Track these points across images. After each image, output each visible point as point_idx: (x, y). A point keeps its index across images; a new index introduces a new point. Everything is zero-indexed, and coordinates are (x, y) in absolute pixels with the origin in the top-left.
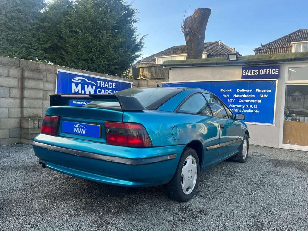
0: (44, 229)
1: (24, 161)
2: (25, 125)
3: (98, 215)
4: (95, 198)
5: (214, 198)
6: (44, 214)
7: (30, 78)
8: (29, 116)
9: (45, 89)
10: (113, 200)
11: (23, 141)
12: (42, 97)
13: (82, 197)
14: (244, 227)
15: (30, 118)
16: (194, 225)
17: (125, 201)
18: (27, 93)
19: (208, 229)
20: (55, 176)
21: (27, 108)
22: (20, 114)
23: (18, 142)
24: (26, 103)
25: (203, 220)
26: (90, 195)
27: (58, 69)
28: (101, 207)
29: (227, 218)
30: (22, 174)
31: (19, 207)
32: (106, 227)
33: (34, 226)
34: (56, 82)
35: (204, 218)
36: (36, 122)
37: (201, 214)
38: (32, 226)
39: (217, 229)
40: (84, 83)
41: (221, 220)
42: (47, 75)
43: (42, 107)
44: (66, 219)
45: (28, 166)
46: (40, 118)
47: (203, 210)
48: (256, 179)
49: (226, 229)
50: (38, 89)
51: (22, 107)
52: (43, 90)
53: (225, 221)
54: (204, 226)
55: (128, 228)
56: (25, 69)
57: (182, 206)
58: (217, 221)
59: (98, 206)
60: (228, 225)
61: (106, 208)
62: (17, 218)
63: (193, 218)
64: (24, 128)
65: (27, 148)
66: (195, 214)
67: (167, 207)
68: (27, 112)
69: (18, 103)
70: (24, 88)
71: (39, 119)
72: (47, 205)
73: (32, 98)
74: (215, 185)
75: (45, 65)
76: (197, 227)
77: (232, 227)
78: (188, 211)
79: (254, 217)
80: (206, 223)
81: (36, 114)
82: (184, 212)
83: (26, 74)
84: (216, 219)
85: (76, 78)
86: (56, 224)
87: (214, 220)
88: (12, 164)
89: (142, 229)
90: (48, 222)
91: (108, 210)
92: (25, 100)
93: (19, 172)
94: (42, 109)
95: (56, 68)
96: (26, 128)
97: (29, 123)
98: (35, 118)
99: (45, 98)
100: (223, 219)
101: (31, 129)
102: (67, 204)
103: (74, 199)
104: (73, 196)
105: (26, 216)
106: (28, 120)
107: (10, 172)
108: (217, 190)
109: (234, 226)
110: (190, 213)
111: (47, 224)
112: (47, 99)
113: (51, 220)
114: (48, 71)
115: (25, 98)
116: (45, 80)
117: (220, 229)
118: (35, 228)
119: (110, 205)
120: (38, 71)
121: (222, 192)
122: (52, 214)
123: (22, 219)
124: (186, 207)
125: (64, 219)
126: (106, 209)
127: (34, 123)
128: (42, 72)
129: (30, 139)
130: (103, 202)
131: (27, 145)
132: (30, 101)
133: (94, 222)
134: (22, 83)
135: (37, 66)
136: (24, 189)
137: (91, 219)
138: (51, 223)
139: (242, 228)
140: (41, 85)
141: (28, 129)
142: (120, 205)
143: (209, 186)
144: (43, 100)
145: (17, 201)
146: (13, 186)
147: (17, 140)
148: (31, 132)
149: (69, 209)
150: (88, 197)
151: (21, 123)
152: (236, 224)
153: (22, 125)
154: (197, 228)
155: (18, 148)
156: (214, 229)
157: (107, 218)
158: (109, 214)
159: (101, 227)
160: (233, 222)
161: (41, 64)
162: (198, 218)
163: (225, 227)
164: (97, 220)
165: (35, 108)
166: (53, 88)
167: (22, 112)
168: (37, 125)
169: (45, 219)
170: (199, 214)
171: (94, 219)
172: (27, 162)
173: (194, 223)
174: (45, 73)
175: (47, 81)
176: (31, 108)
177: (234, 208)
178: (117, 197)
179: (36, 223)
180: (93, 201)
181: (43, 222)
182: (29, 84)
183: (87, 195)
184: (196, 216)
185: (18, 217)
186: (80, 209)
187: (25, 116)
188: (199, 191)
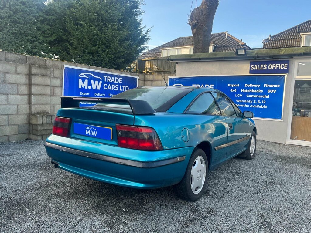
0: (59, 229)
1: (34, 159)
2: (34, 121)
3: (110, 214)
4: (106, 197)
5: (223, 197)
6: (58, 214)
7: (37, 74)
8: (37, 113)
9: (52, 85)
10: (124, 199)
11: (32, 137)
12: (49, 94)
13: (93, 196)
14: (252, 227)
15: (38, 114)
16: (203, 225)
17: (136, 200)
18: (34, 90)
19: (217, 229)
20: (66, 174)
21: (35, 104)
22: (29, 111)
23: (26, 138)
24: (34, 99)
25: (212, 220)
26: (101, 194)
27: (64, 65)
28: (113, 206)
29: (236, 218)
30: (34, 172)
31: (33, 206)
32: (118, 227)
33: (50, 225)
34: (63, 78)
35: (213, 218)
36: (45, 118)
37: (210, 214)
38: (47, 226)
39: (226, 230)
40: (90, 79)
41: (230, 220)
42: (54, 71)
43: (49, 103)
44: (79, 218)
45: (39, 164)
46: (48, 114)
47: (212, 210)
48: (263, 178)
49: (235, 229)
50: (45, 85)
51: (30, 103)
52: (50, 86)
53: (234, 221)
54: (213, 226)
55: (139, 228)
56: (32, 65)
57: (192, 206)
58: (226, 222)
59: (110, 206)
60: (236, 225)
61: (117, 207)
62: (32, 218)
63: (203, 218)
64: (33, 125)
65: (36, 144)
66: (204, 214)
67: (176, 206)
68: (35, 109)
69: (27, 99)
70: (32, 85)
71: (47, 116)
72: (61, 204)
73: (40, 95)
74: (223, 183)
75: (52, 61)
76: (207, 227)
77: (240, 227)
78: (197, 210)
79: (262, 217)
80: (216, 223)
81: (44, 110)
82: (193, 212)
83: (34, 71)
84: (225, 219)
85: (83, 74)
86: (70, 224)
87: (223, 220)
88: (23, 161)
89: (153, 228)
90: (63, 221)
91: (120, 210)
92: (33, 97)
93: (30, 170)
94: (49, 105)
95: (63, 64)
96: (34, 124)
97: (37, 119)
98: (43, 114)
99: (52, 94)
100: (232, 219)
101: (39, 125)
102: (79, 203)
103: (86, 198)
104: (85, 195)
105: (41, 215)
106: (36, 117)
107: (22, 170)
108: (225, 188)
109: (242, 226)
110: (199, 213)
111: (62, 223)
112: (55, 94)
113: (65, 220)
114: (55, 67)
115: (32, 94)
116: (52, 76)
117: (229, 229)
118: (51, 228)
119: (121, 205)
120: (46, 67)
121: (230, 191)
122: (66, 214)
123: (37, 218)
124: (195, 206)
125: (78, 219)
126: (117, 209)
127: (42, 119)
128: (49, 68)
129: (38, 135)
130: (114, 202)
131: (36, 141)
132: (38, 97)
133: (106, 222)
134: (30, 80)
135: (44, 62)
136: (37, 188)
137: (103, 219)
138: (66, 222)
139: (250, 229)
140: (48, 81)
141: (37, 125)
142: (131, 204)
143: (217, 185)
144: (51, 96)
145: (31, 200)
146: (26, 184)
147: (26, 136)
148: (40, 128)
149: (82, 208)
150: (99, 196)
151: (29, 119)
152: (244, 224)
153: (30, 121)
154: (206, 229)
155: (28, 144)
156: (223, 229)
157: (119, 218)
158: (121, 214)
159: (113, 226)
160: (241, 222)
161: (48, 60)
162: (207, 218)
163: (233, 228)
164: (109, 220)
165: (42, 104)
166: (60, 84)
167: (30, 108)
168: (45, 122)
169: (59, 219)
170: (208, 214)
171: (106, 218)
172: (38, 160)
173: (203, 224)
174: (52, 69)
175: (54, 77)
176: (39, 104)
177: (242, 208)
178: (127, 196)
179: (51, 223)
180: (104, 200)
181: (58, 222)
182: (36, 80)
183: (99, 194)
184: (205, 216)
185: (34, 217)
186: (92, 208)
187: (33, 113)
188: (207, 190)
